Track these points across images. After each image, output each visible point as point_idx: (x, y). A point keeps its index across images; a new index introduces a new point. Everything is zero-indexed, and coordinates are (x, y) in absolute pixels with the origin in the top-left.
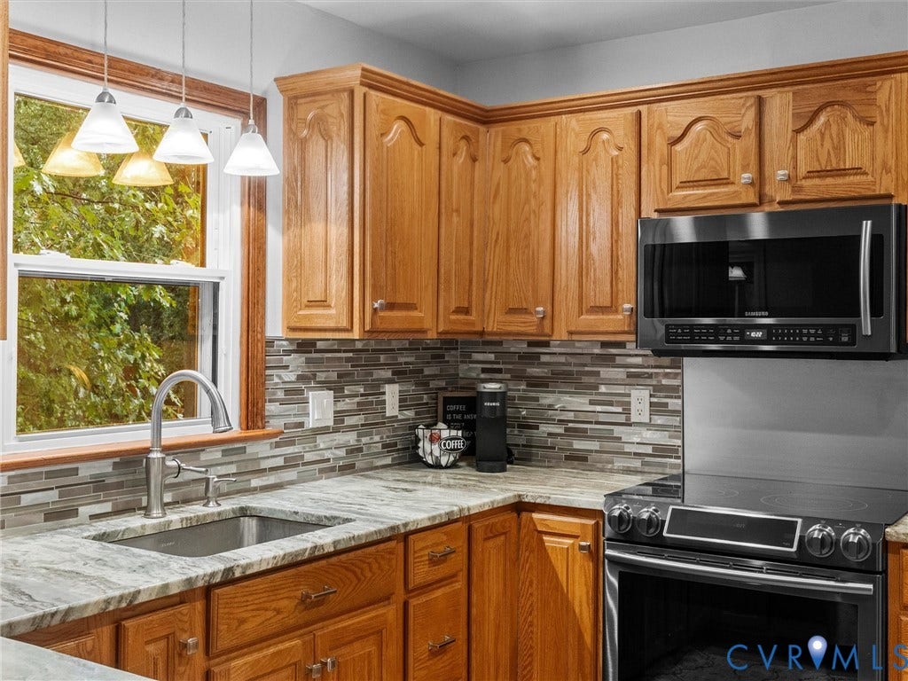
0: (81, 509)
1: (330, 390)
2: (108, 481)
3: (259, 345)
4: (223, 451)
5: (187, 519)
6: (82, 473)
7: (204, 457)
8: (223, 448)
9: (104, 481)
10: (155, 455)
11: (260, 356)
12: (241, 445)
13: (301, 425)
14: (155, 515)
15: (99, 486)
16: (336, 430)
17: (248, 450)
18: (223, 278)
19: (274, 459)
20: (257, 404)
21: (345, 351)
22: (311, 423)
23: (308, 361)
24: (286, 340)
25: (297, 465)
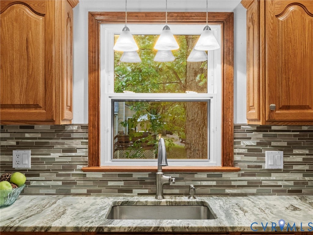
0: (134, 190)
1: (281, 150)
2: (146, 181)
3: (230, 127)
4: (207, 175)
5: (169, 202)
6: (134, 176)
7: (197, 176)
8: (208, 173)
9: (145, 181)
10: (160, 173)
11: (230, 132)
12: (219, 173)
13: (260, 167)
14: (159, 198)
15: (142, 182)
16: (285, 171)
17: (223, 176)
18: (212, 97)
19: (240, 182)
20: (229, 154)
21: (293, 131)
22: (266, 166)
23: (264, 136)
24: (249, 125)
25: (258, 186)
